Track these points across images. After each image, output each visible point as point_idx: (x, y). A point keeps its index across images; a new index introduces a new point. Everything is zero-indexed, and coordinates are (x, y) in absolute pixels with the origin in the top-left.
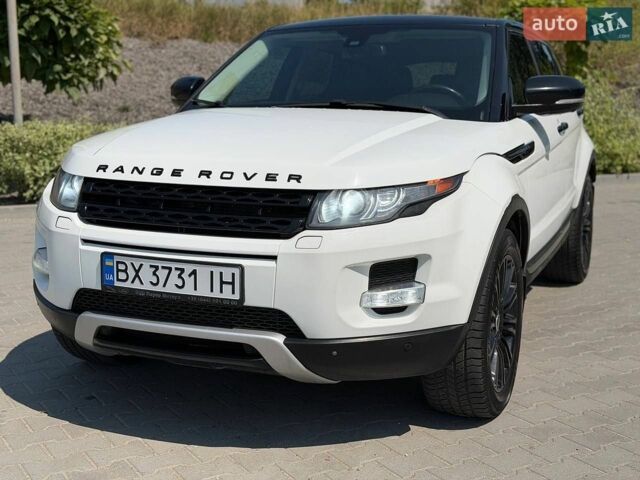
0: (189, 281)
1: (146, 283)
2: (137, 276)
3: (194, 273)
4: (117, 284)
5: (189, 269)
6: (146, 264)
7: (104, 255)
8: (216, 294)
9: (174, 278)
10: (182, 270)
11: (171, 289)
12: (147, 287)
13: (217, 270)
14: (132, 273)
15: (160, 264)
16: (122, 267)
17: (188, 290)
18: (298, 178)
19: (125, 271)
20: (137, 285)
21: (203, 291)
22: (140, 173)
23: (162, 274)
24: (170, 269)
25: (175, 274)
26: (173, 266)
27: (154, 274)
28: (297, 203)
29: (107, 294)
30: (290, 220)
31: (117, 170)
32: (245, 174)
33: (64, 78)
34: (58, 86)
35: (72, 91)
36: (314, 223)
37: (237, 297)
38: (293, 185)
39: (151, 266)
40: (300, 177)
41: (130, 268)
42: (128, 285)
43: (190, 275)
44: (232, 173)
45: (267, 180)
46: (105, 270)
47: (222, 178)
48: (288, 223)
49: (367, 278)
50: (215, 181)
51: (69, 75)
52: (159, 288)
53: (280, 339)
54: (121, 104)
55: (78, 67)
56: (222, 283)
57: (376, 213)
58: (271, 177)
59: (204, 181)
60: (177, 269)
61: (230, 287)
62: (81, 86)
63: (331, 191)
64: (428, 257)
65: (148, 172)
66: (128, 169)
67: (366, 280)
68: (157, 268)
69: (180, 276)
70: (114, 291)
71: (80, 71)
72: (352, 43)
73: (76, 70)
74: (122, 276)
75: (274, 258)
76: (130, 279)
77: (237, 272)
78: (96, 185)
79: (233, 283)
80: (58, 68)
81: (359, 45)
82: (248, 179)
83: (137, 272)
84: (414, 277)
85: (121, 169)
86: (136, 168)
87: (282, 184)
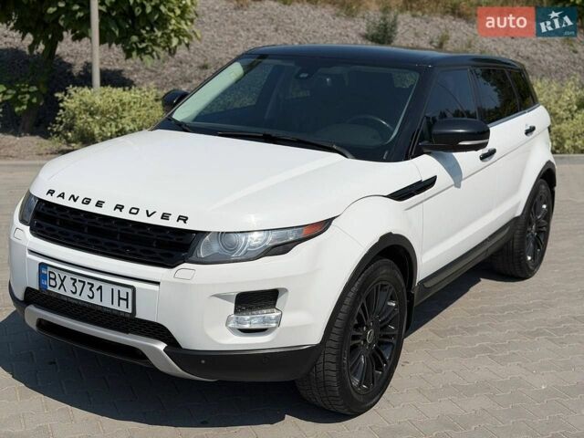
0: (97, 294)
1: (67, 291)
2: (62, 284)
3: (100, 288)
4: (49, 288)
5: (97, 284)
6: (69, 276)
7: (42, 265)
8: (115, 307)
9: (87, 291)
10: (92, 285)
11: (84, 298)
12: (69, 294)
13: (116, 288)
14: (59, 282)
15: (78, 278)
16: (52, 276)
17: (96, 301)
18: (185, 219)
19: (54, 279)
20: (61, 292)
21: (106, 303)
22: (75, 200)
23: (79, 285)
24: (84, 282)
25: (87, 287)
26: (87, 280)
27: (74, 285)
28: (181, 239)
29: (42, 295)
30: (174, 253)
31: (60, 196)
32: (147, 211)
33: (140, 47)
34: (134, 54)
35: (146, 58)
36: (193, 258)
37: (130, 311)
38: (181, 225)
39: (72, 279)
40: (187, 218)
41: (57, 276)
42: (56, 290)
43: (98, 290)
44: (138, 209)
45: (162, 218)
46: (42, 277)
47: (130, 212)
48: (171, 256)
49: (234, 305)
50: (124, 215)
51: (144, 45)
52: (76, 296)
53: (161, 346)
54: (202, 62)
55: (152, 38)
56: (120, 298)
57: (247, 251)
58: (165, 216)
59: (117, 214)
60: (89, 283)
61: (125, 302)
62: (154, 53)
63: (209, 232)
64: (285, 290)
65: (80, 201)
66: (67, 197)
67: (232, 306)
68: (75, 280)
69: (91, 289)
70: (47, 293)
71: (154, 42)
72: (302, 76)
73: (150, 40)
74: (53, 283)
75: (158, 283)
76: (58, 286)
77: (130, 291)
78: (46, 206)
79: (127, 300)
80: (135, 38)
81: (307, 78)
82: (149, 216)
83: (62, 281)
84: (275, 304)
85: (62, 195)
86: (73, 196)
87: (172, 223)
